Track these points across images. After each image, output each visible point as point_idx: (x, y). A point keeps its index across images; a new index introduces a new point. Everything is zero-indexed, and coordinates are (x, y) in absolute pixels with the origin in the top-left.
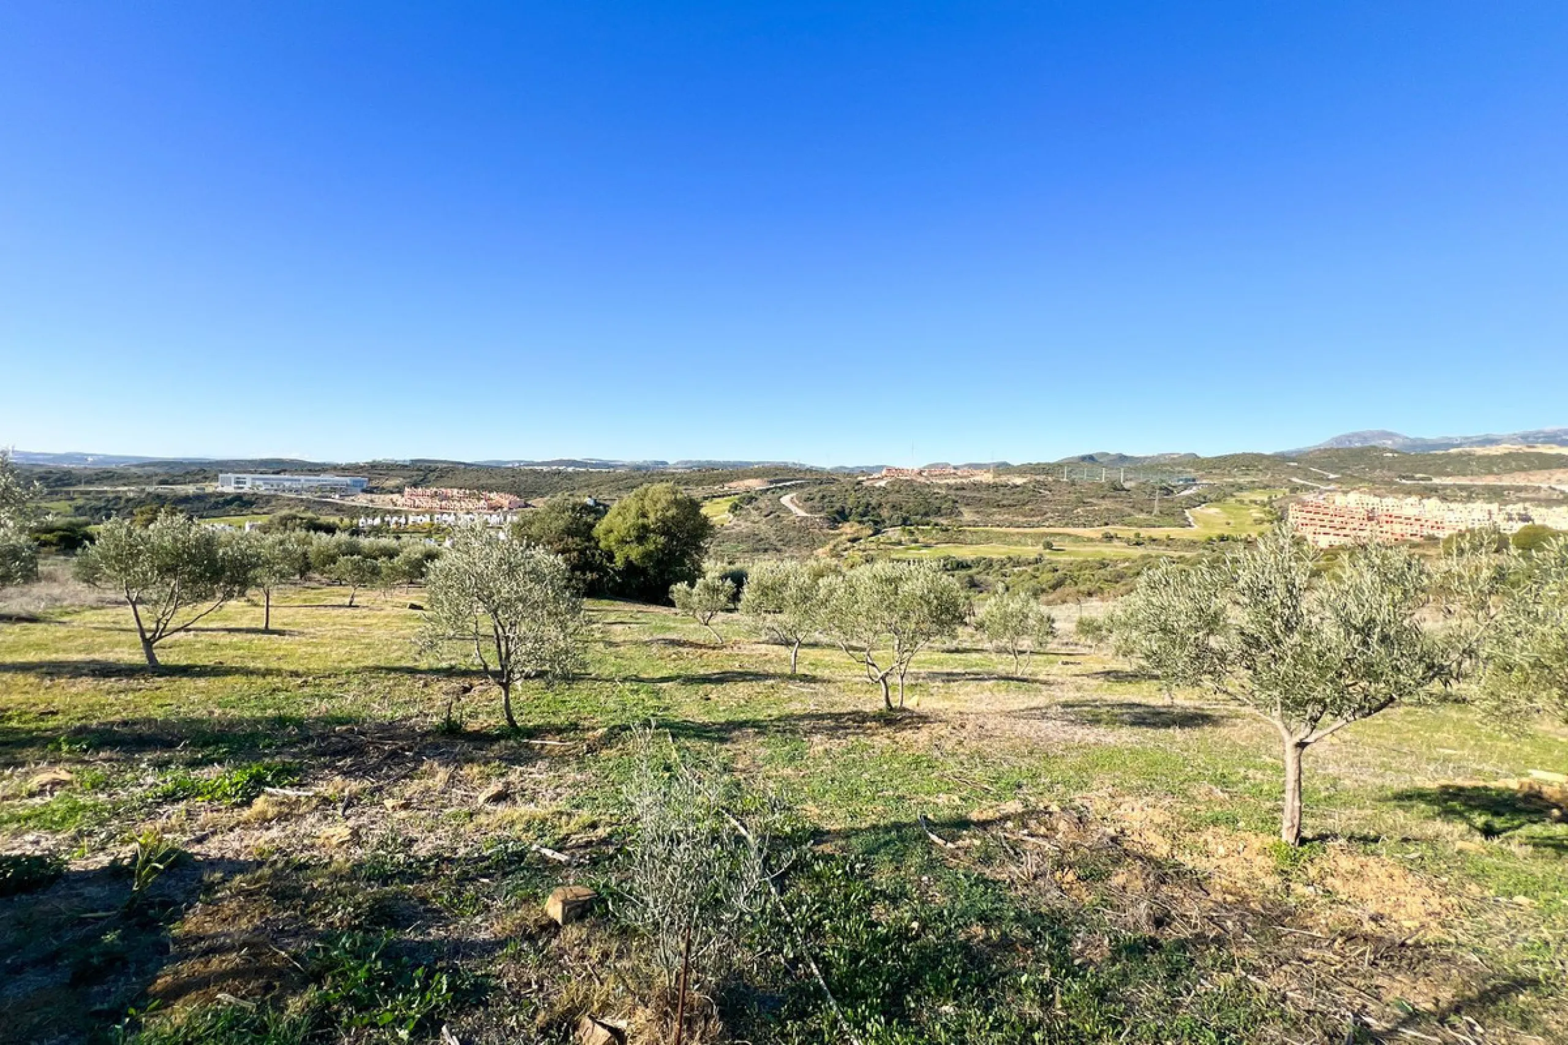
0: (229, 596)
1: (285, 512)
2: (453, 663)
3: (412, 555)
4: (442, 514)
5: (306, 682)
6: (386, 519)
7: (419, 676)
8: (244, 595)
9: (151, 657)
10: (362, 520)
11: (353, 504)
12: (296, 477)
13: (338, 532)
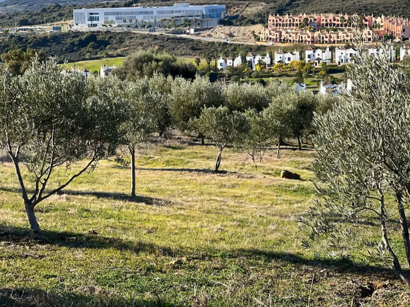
0: (100, 154)
1: (140, 53)
2: (345, 253)
3: (284, 105)
4: (315, 49)
5: (179, 262)
6: (248, 58)
7: (304, 267)
8: (113, 153)
9: (33, 220)
10: (221, 61)
11: (210, 40)
12: (148, 9)
13: (198, 77)
